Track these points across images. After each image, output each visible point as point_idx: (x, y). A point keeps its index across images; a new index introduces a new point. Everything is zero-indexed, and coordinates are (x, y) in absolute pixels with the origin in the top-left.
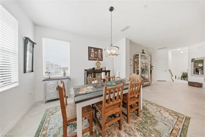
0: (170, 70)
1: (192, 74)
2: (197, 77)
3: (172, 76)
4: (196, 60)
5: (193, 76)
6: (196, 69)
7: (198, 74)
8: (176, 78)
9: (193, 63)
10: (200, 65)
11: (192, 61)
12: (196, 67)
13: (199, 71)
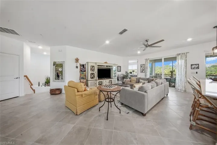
0: (26, 76)
1: (54, 80)
2: (58, 83)
3: (32, 85)
4: (58, 64)
5: (55, 81)
6: (57, 73)
7: (59, 79)
8: (39, 86)
9: (55, 66)
10: (60, 70)
11: (54, 65)
12: (57, 72)
13: (60, 76)
